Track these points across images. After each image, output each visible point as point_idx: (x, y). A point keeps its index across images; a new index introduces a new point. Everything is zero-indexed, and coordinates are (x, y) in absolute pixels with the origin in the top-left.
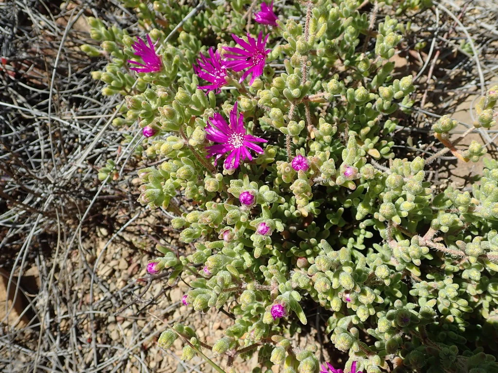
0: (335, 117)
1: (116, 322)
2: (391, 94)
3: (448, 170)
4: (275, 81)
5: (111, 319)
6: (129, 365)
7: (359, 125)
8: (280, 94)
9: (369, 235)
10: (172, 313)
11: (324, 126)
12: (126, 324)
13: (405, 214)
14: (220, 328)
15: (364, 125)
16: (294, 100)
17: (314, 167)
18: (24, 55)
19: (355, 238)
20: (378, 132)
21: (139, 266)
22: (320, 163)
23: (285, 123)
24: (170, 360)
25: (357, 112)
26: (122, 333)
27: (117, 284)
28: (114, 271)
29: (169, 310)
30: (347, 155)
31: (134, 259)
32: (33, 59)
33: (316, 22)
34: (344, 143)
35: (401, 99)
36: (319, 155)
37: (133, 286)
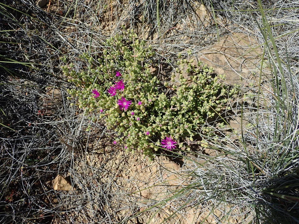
0: (143, 91)
1: (103, 177)
2: (153, 81)
3: (175, 93)
4: (128, 88)
5: (101, 177)
6: (112, 188)
7: (149, 91)
8: (129, 91)
9: (161, 114)
10: (119, 167)
11: (142, 94)
12: (106, 176)
13: (165, 105)
14: (135, 166)
15: (150, 90)
16: (133, 91)
17: (143, 103)
18: (43, 108)
19: (159, 116)
20: (154, 90)
21: (102, 158)
22: (144, 101)
23: (133, 96)
24: (124, 181)
25: (147, 88)
26: (106, 180)
27: (98, 166)
28: (95, 163)
29: (117, 167)
30: (149, 98)
31: (100, 157)
32: (46, 108)
33: (131, 73)
34: (147, 96)
35: (156, 81)
36: (143, 100)
37: (103, 165)
